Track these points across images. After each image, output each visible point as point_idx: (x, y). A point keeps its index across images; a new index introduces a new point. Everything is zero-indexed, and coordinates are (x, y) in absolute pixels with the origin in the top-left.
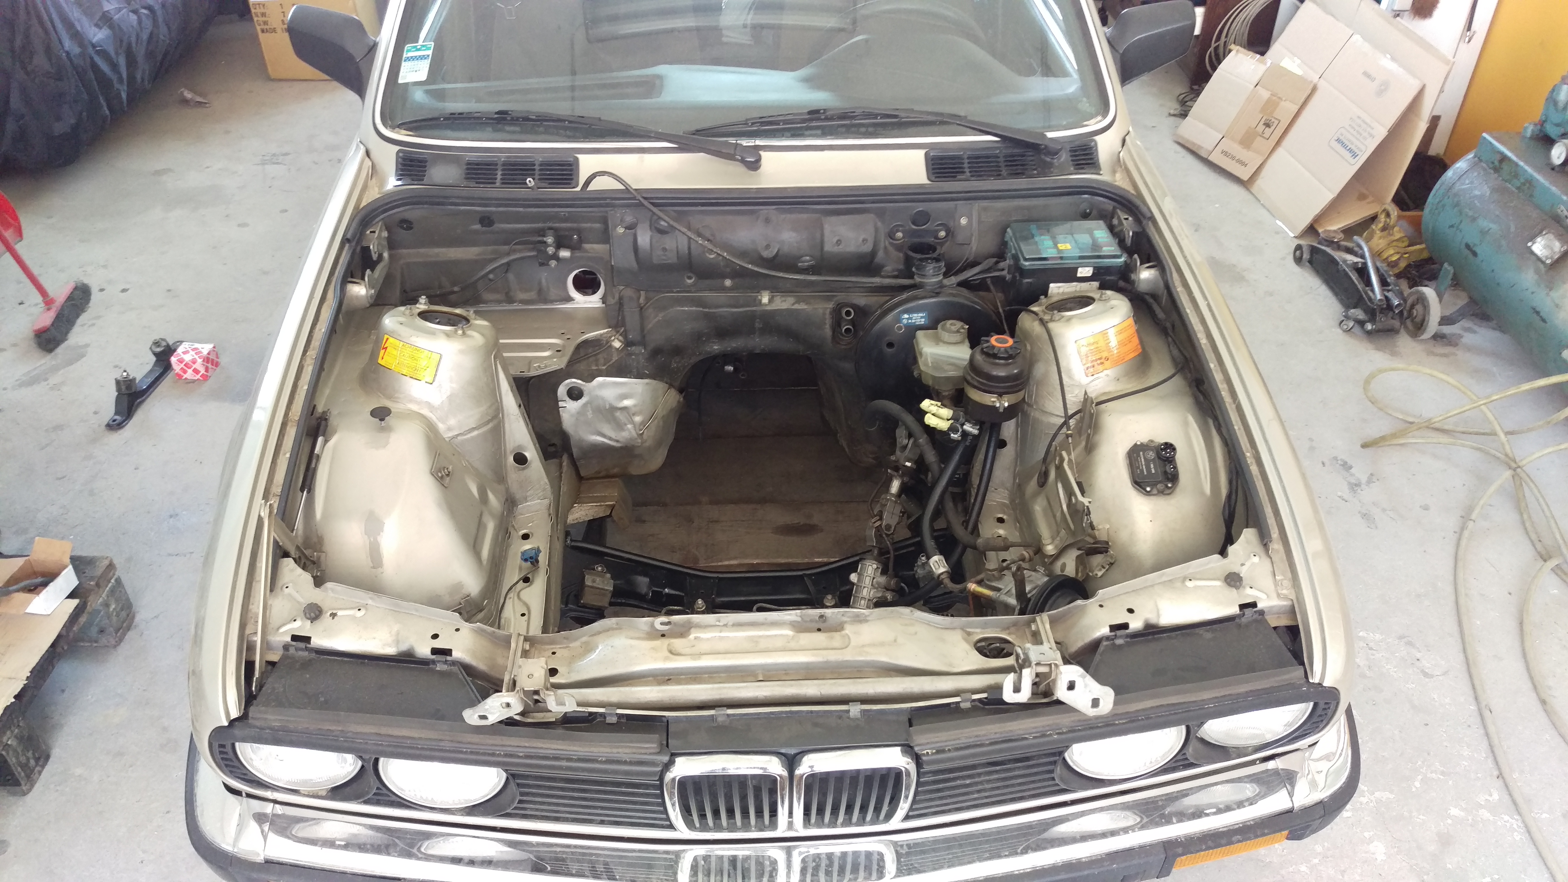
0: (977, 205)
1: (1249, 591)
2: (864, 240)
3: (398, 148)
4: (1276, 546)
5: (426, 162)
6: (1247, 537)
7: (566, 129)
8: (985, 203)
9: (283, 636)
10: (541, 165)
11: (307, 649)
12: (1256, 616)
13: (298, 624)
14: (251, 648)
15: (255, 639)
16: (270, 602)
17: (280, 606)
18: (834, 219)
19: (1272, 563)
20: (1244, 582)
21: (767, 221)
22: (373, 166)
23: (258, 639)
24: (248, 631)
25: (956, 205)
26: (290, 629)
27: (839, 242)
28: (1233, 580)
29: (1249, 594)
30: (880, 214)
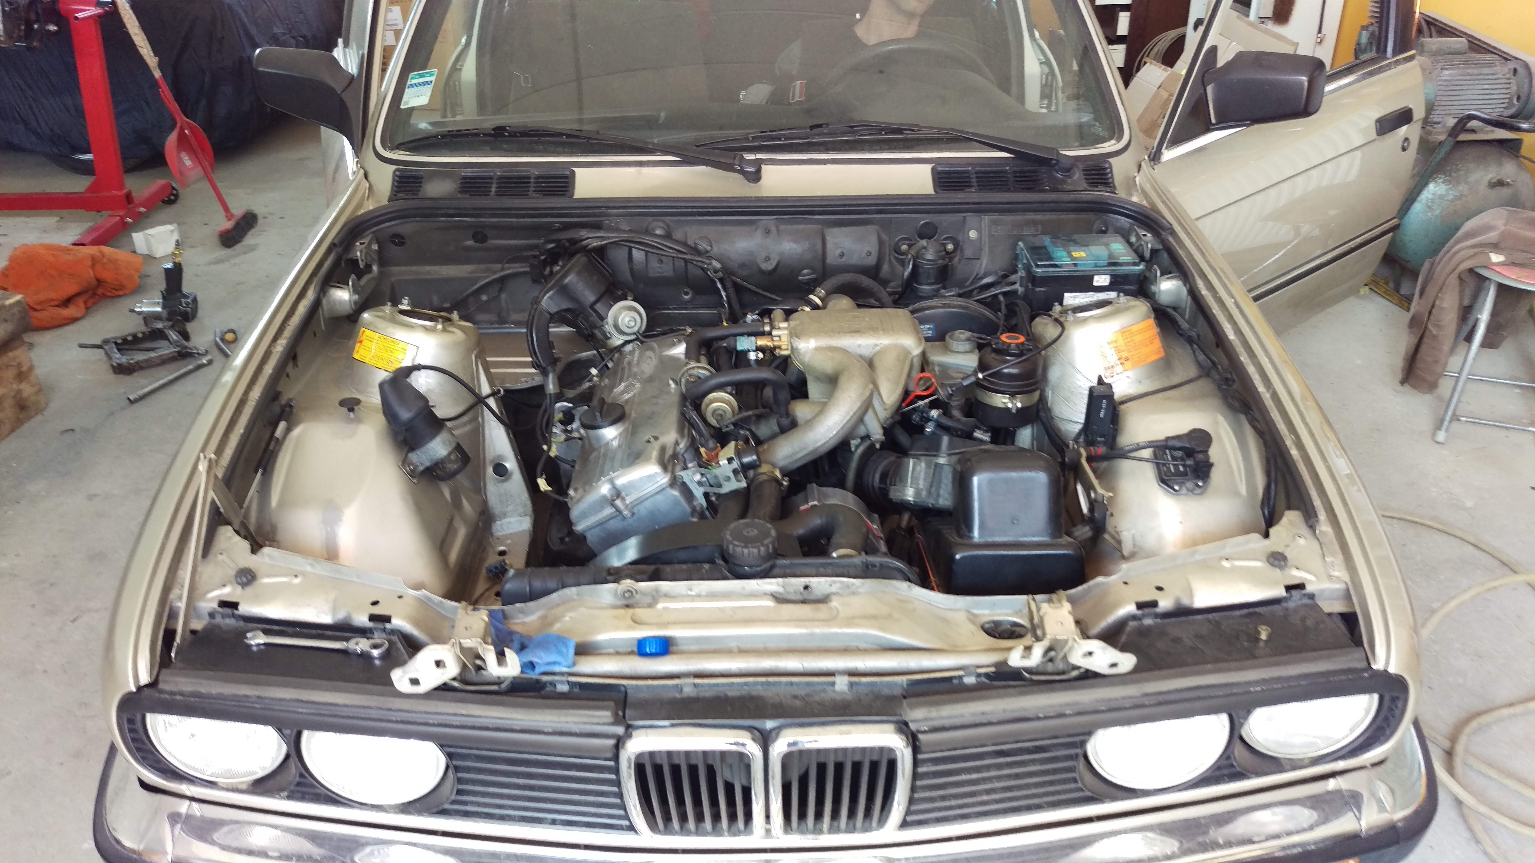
0: (986, 218)
1: (1295, 573)
2: (869, 254)
3: (394, 167)
4: (1324, 527)
5: (422, 178)
6: (1291, 518)
7: (563, 144)
8: (995, 217)
9: (209, 602)
10: (535, 178)
11: (234, 616)
12: (1306, 601)
13: (227, 590)
14: (173, 615)
15: (179, 604)
16: (199, 569)
17: (210, 571)
18: (836, 231)
19: (1321, 544)
20: (1290, 563)
21: (768, 232)
22: (371, 187)
23: (182, 605)
24: (172, 596)
25: (965, 217)
26: (218, 596)
27: (842, 255)
28: (1277, 559)
29: (1296, 575)
30: (885, 226)
